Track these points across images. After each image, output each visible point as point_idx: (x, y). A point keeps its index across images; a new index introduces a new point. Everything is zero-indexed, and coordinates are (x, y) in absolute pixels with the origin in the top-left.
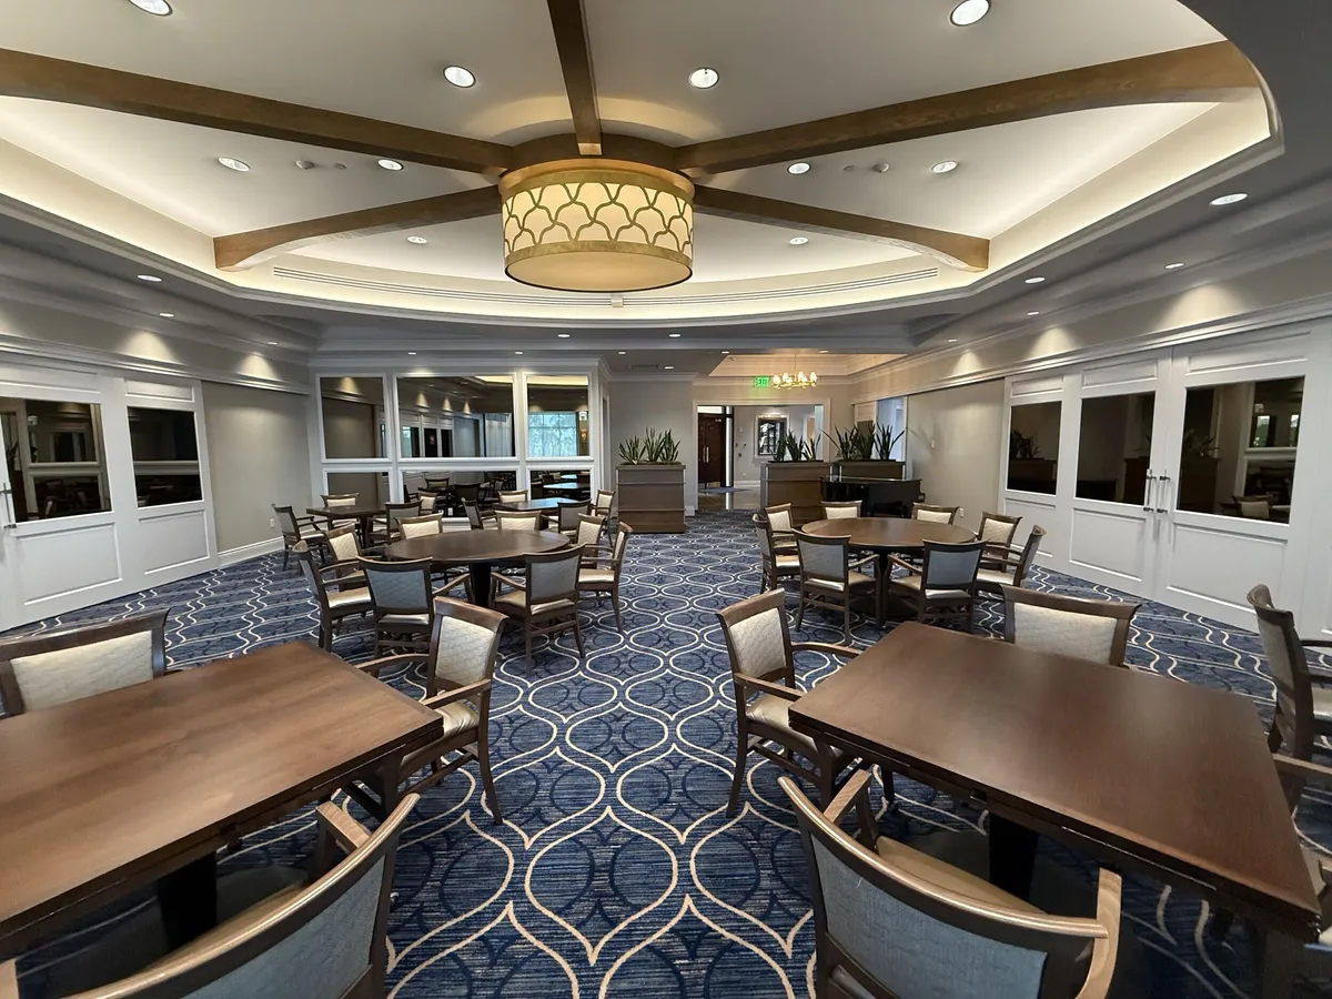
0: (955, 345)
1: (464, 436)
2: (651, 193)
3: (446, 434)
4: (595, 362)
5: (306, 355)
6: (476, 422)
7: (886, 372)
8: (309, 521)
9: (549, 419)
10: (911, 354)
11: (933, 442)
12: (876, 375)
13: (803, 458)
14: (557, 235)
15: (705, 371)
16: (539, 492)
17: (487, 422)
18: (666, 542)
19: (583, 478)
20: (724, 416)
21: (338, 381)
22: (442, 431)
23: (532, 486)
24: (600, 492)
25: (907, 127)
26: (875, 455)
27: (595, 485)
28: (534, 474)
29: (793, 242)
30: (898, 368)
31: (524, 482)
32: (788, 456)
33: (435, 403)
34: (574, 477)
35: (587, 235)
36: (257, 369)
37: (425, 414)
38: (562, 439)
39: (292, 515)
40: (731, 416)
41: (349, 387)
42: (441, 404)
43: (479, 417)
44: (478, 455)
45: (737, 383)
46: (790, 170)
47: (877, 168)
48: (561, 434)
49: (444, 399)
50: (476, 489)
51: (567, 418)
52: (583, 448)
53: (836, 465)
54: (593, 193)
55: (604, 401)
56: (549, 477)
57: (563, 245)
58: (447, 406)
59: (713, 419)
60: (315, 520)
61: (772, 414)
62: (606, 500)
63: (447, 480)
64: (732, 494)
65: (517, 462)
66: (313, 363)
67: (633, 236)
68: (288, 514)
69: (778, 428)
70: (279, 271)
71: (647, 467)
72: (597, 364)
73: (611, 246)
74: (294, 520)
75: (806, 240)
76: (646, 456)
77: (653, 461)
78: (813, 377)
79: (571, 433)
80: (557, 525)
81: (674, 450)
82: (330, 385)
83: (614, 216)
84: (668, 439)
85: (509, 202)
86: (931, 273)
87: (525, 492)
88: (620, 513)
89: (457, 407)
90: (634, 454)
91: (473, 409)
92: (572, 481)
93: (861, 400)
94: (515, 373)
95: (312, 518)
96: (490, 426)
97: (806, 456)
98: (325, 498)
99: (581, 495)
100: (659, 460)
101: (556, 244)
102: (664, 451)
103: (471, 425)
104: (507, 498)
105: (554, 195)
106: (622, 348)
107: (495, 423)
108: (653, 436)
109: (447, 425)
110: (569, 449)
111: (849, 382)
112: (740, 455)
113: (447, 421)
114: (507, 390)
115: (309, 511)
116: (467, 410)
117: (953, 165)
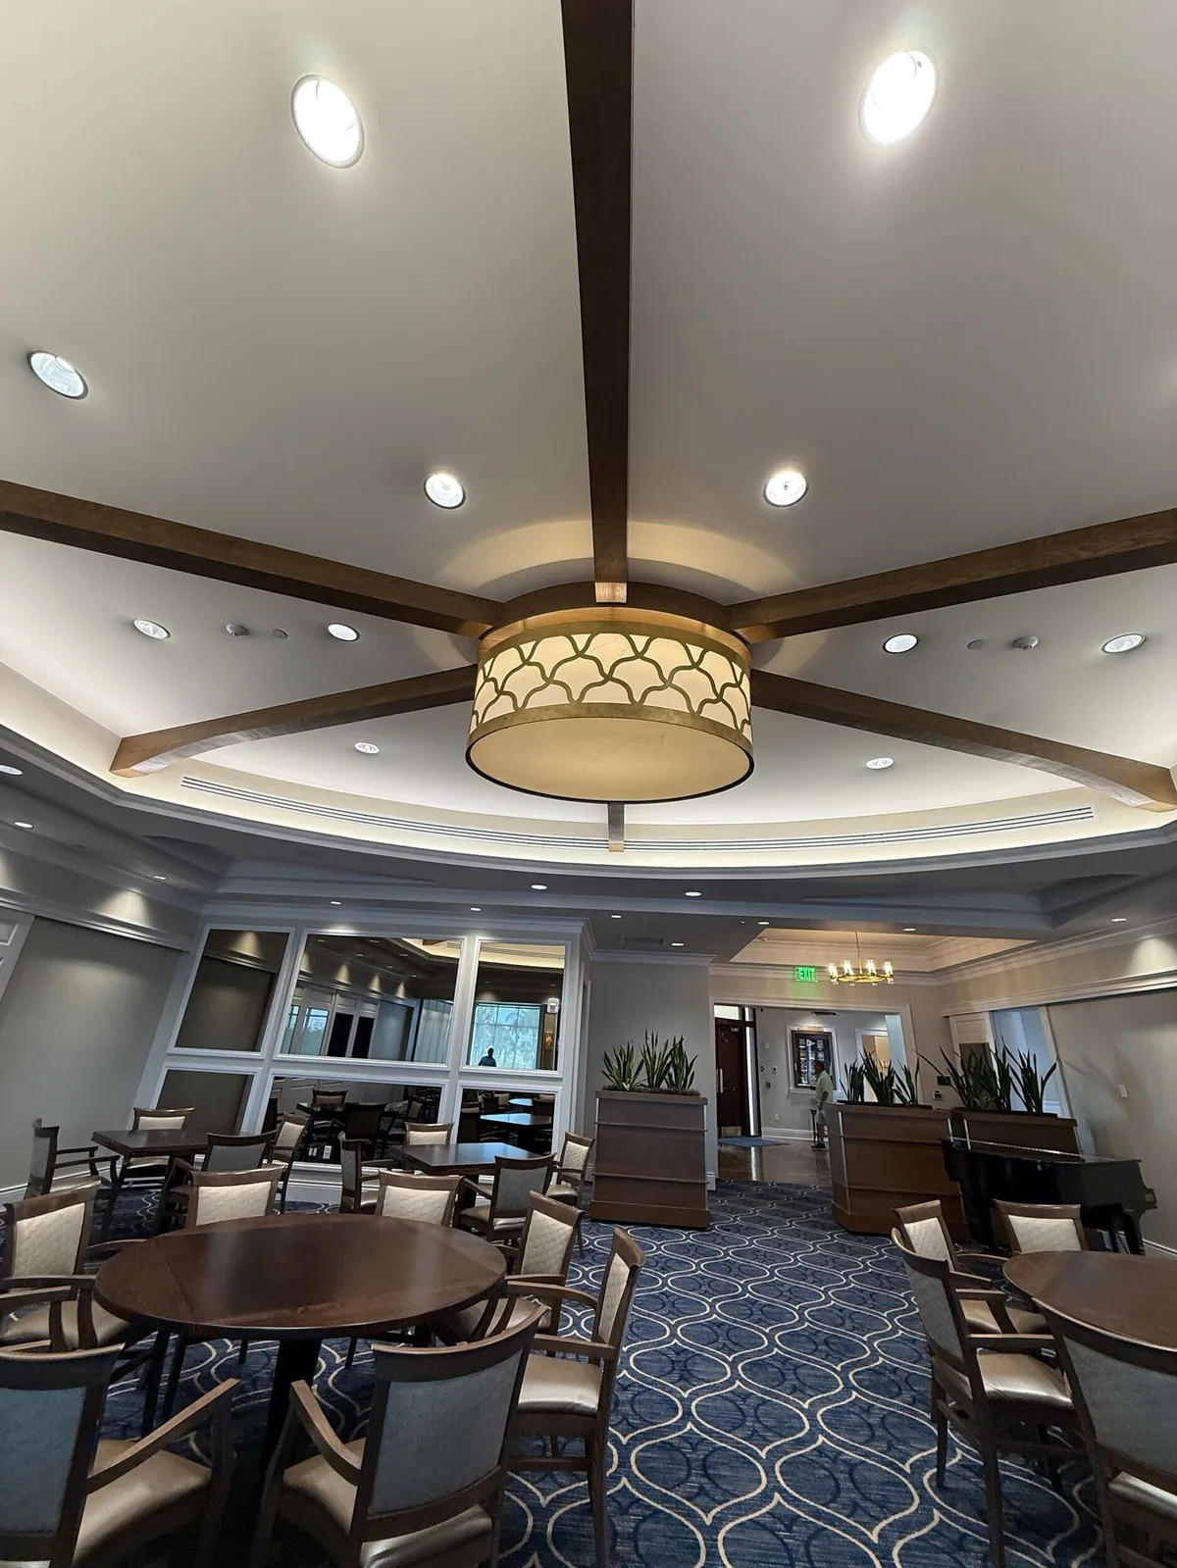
0: (1121, 927)
1: (389, 1030)
2: (696, 651)
3: (366, 1024)
4: (576, 928)
5: (202, 899)
6: (410, 1010)
7: (997, 968)
8: (86, 1155)
9: (506, 1013)
10: (1042, 941)
11: (1122, 1087)
12: (980, 972)
13: (897, 1100)
14: (554, 696)
15: (725, 954)
16: (473, 1129)
17: (424, 1011)
18: (678, 1249)
19: (543, 1107)
20: (741, 1024)
21: (236, 935)
22: (361, 1019)
23: (463, 1115)
24: (568, 1138)
25: (1098, 555)
26: (1018, 1104)
27: (562, 1122)
28: (469, 1095)
29: (870, 764)
30: (1016, 964)
31: (450, 1110)
32: (870, 1095)
33: (360, 979)
34: (528, 1102)
35: (594, 697)
36: (127, 910)
37: (342, 994)
38: (519, 1044)
39: (54, 1144)
40: (752, 1025)
41: (248, 946)
42: (369, 981)
43: (414, 1003)
44: (402, 1058)
45: (769, 974)
46: (887, 647)
47: (1019, 643)
48: (518, 1038)
49: (373, 976)
50: (380, 1112)
51: (530, 1014)
52: (547, 1057)
53: (957, 1117)
54: (610, 646)
55: (585, 987)
56: (492, 1101)
57: (558, 708)
58: (375, 986)
59: (729, 1027)
60: (97, 1155)
61: (810, 1025)
62: (579, 1152)
63: (343, 1094)
64: (759, 1151)
65: (445, 1073)
66: (208, 910)
67: (668, 700)
68: (46, 1142)
69: (820, 1046)
70: (190, 782)
71: (641, 1097)
72: (579, 931)
73: (633, 710)
74: (53, 1152)
75: (890, 762)
76: (642, 1078)
77: (653, 1087)
78: (888, 968)
79: (531, 1037)
80: (489, 1202)
81: (688, 1070)
82: (222, 940)
83: (638, 675)
84: (678, 1051)
85: (487, 666)
86: (1083, 813)
87: (448, 1128)
88: (597, 1177)
89: (389, 987)
90: (625, 1074)
91: (408, 993)
92: (525, 1109)
93: (962, 1010)
94: (466, 938)
95: (92, 1150)
96: (428, 1018)
97: (901, 1097)
98: (139, 1113)
99: (536, 1138)
100: (664, 1086)
101: (547, 708)
102: (671, 1070)
103: (402, 1014)
104: (417, 1137)
105: (552, 650)
106: (617, 907)
107: (435, 1014)
108: (655, 1042)
109: (369, 1011)
110: (526, 1060)
111: (934, 983)
112: (768, 1085)
113: (371, 1006)
114: (449, 968)
115: (97, 1137)
116: (401, 993)
117: (1137, 640)
